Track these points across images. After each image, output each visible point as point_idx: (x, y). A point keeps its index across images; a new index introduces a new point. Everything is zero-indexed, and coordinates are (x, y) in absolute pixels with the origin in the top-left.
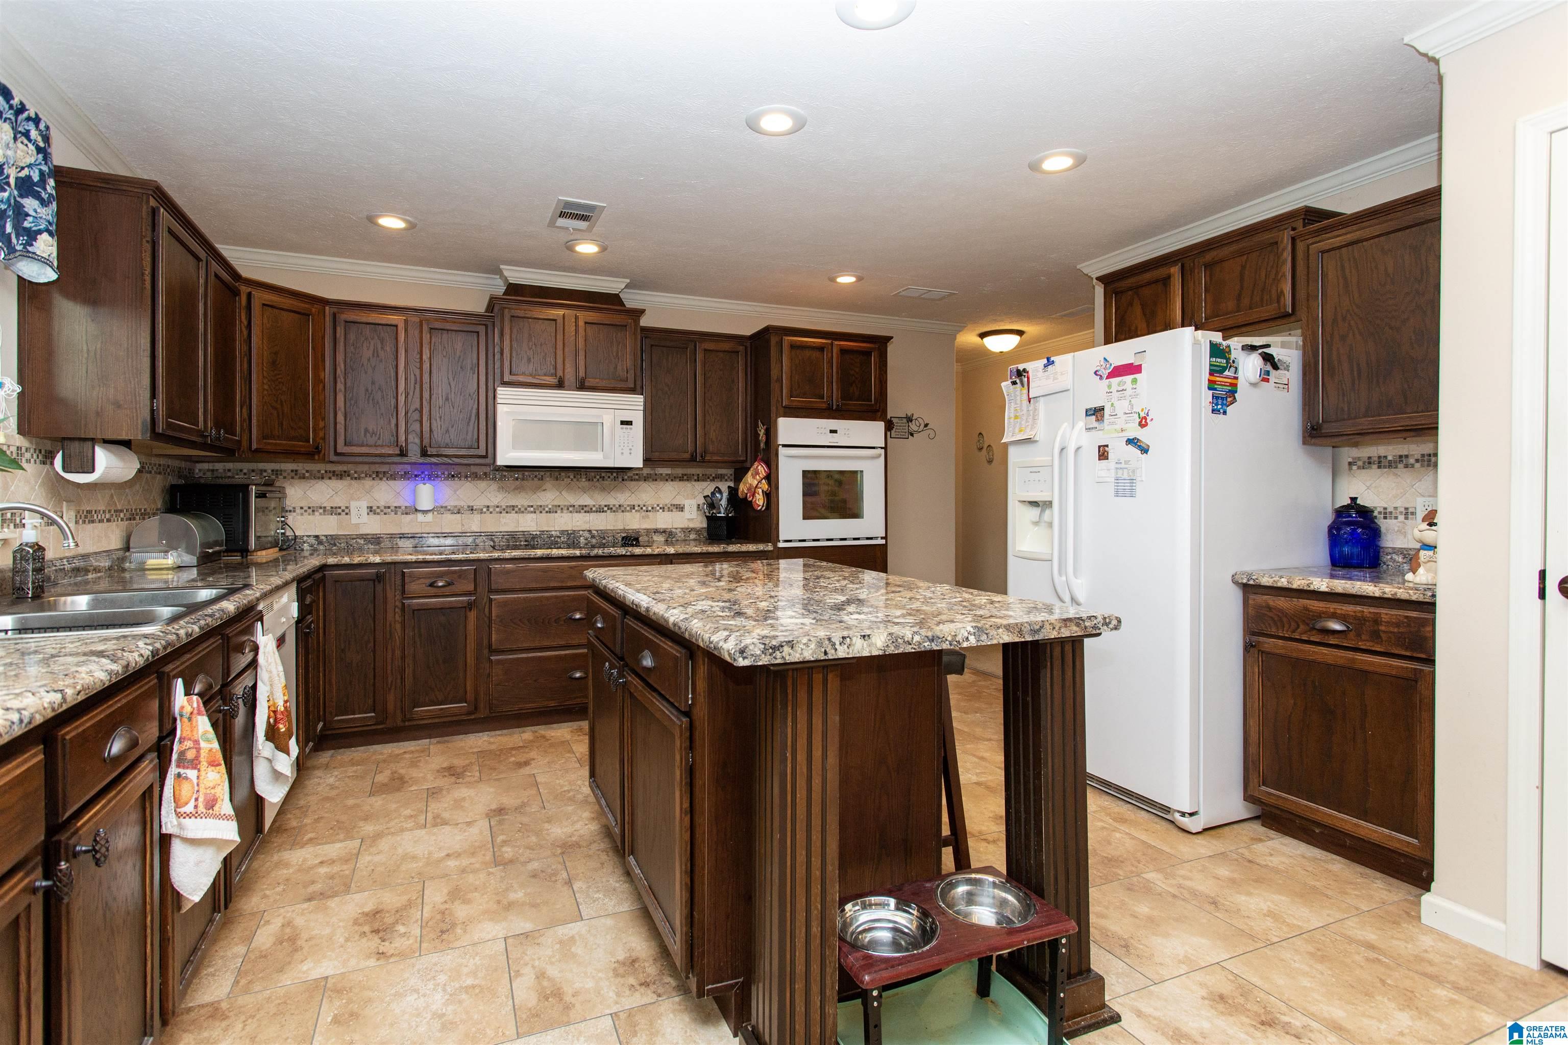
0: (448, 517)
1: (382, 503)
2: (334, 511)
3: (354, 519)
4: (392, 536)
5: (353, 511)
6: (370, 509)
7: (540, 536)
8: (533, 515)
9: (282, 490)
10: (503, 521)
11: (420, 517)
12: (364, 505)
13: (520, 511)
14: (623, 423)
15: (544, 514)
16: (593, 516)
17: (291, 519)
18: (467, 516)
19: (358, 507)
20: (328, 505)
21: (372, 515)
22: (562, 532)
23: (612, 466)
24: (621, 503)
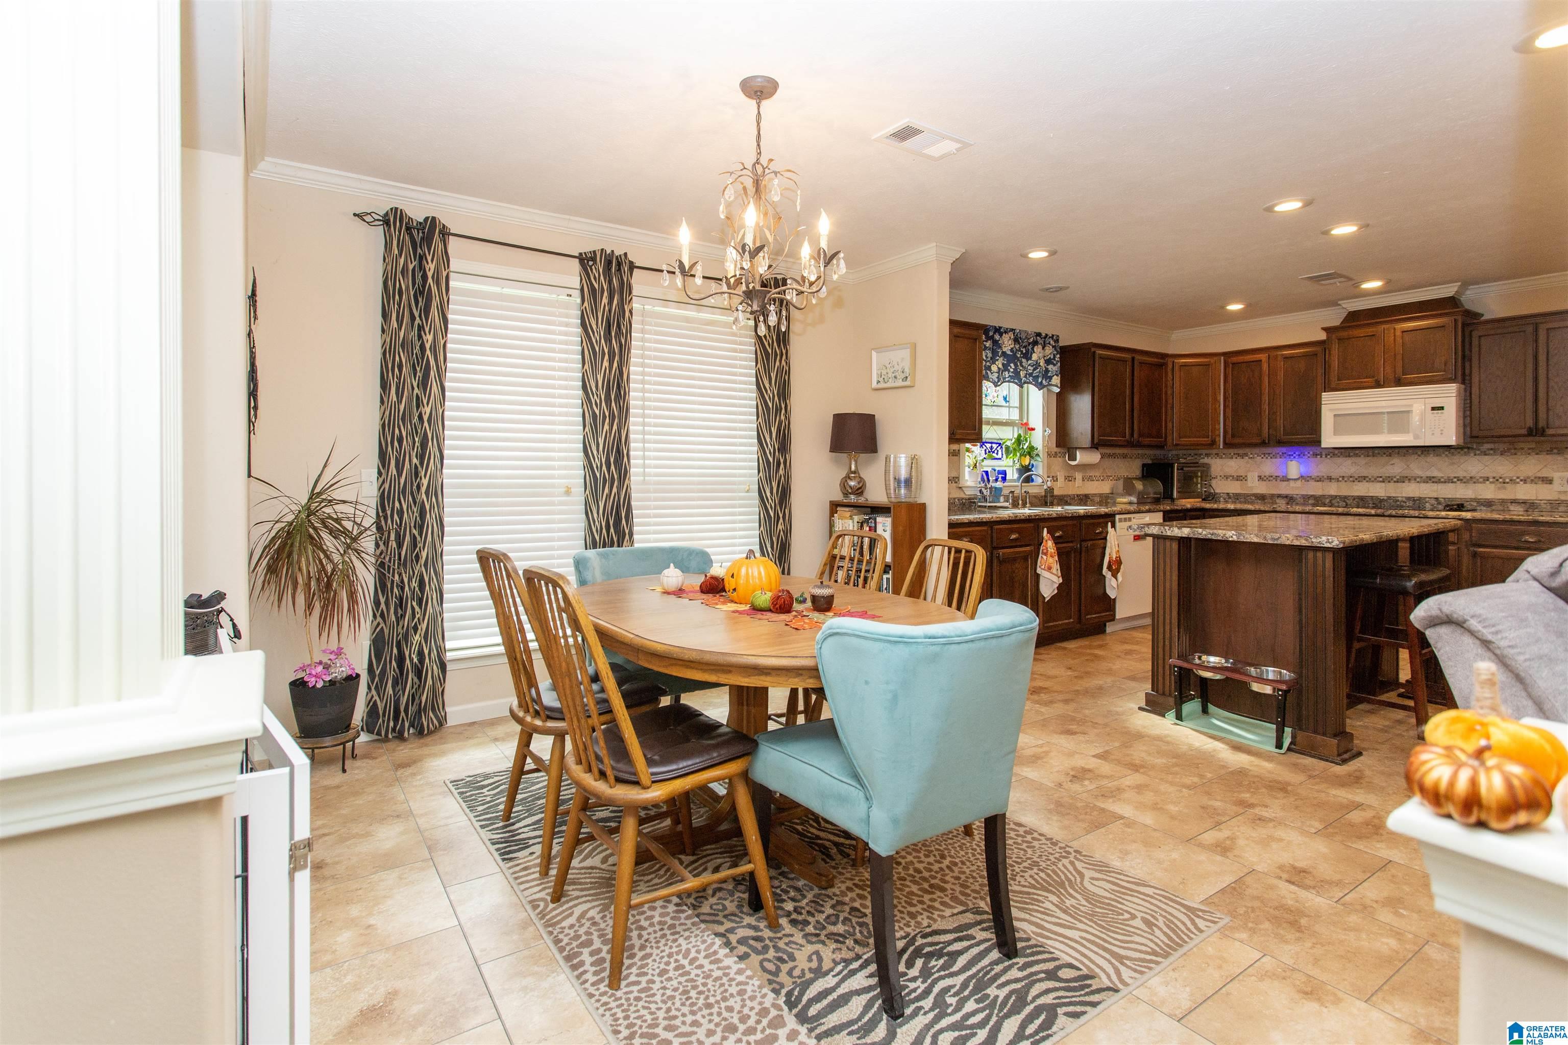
0: (1312, 483)
1: (1267, 474)
2: (1239, 478)
3: (1250, 484)
4: (1272, 496)
5: (1249, 478)
6: (1260, 477)
7: (1386, 500)
8: (1383, 484)
9: (1207, 466)
10: (1356, 488)
11: (1292, 484)
12: (1256, 474)
13: (1370, 481)
14: (1433, 409)
15: (1392, 484)
16: (1440, 486)
17: (1214, 483)
18: (1326, 483)
19: (1252, 478)
20: (1235, 475)
21: (1261, 482)
22: (1409, 499)
23: (1422, 444)
24: (1472, 475)
